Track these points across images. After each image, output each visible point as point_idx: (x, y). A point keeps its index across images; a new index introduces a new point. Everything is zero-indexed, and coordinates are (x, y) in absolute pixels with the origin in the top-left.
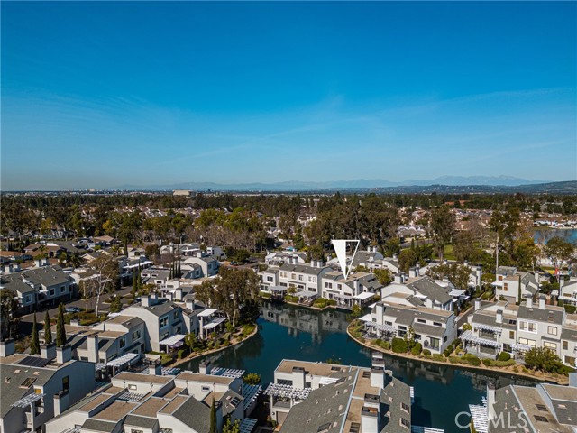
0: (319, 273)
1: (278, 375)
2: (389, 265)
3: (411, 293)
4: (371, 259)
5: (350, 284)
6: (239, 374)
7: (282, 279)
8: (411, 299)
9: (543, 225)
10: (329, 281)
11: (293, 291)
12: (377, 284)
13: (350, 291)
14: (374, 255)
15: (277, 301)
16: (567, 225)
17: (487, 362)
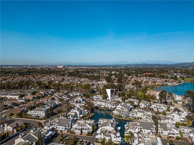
0: (105, 102)
1: (99, 121)
2: (120, 99)
3: (122, 107)
4: (116, 98)
5: (111, 105)
6: (94, 120)
7: (98, 103)
8: (121, 108)
9: (166, 84)
10: (107, 104)
11: (100, 106)
12: (117, 104)
13: (111, 106)
14: (117, 97)
15: (97, 108)
16: (173, 84)
17: (132, 119)
